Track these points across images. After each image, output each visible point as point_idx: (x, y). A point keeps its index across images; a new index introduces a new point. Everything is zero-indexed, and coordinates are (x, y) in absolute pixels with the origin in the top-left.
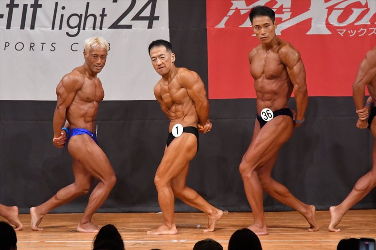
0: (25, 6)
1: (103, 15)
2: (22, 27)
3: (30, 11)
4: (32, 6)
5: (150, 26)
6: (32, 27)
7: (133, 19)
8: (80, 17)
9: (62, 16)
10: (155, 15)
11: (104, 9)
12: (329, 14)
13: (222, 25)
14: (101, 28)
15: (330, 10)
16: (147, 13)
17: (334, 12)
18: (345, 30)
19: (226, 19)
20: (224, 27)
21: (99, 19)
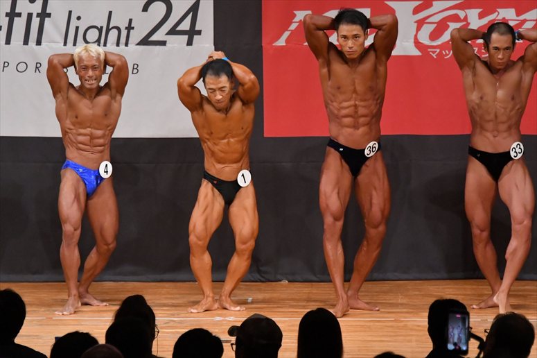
0: (30, 15)
1: (129, 28)
2: (26, 42)
3: (36, 22)
4: (38, 15)
5: (190, 43)
6: (39, 42)
7: (168, 34)
8: (100, 30)
9: (77, 28)
10: (197, 29)
11: (131, 21)
12: (418, 29)
13: (281, 42)
14: (126, 45)
15: (420, 23)
16: (185, 25)
17: (425, 26)
18: (438, 50)
19: (287, 34)
20: (284, 44)
21: (124, 33)
